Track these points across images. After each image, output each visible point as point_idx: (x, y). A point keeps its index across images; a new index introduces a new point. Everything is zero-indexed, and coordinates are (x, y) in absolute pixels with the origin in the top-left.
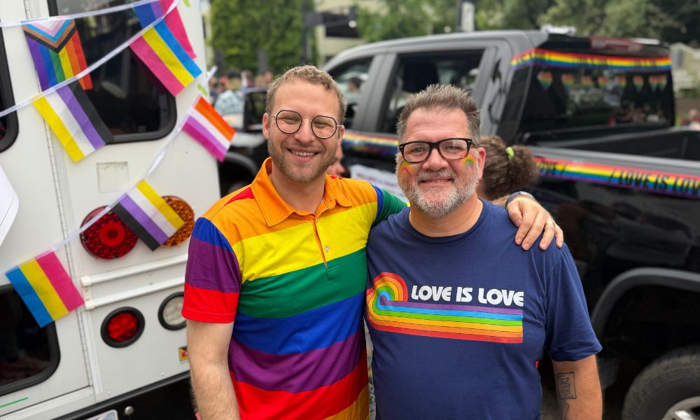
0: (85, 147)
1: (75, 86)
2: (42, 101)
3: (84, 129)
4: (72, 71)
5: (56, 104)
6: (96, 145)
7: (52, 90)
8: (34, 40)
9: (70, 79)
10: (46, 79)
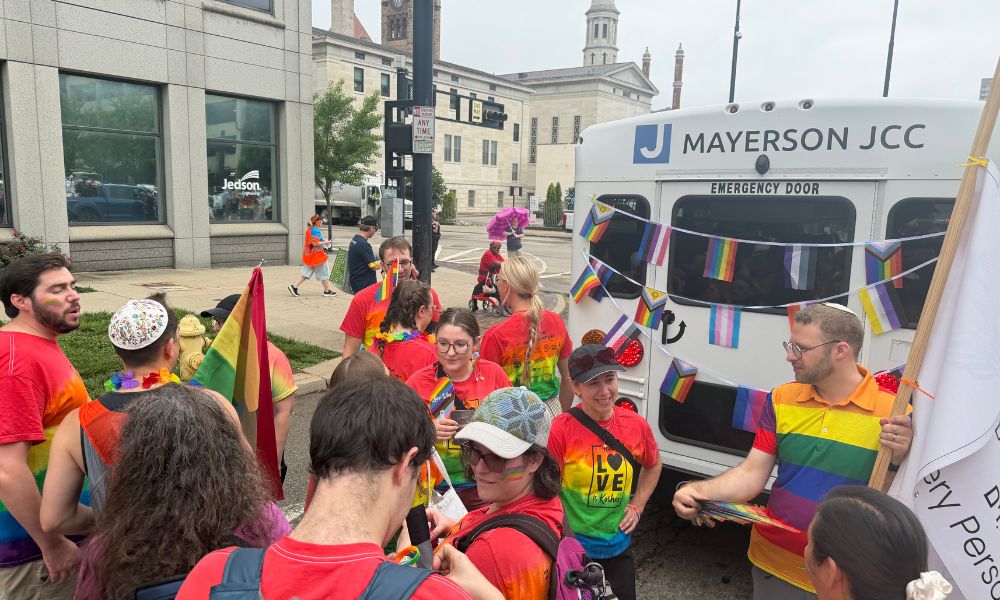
0: (886, 326)
1: (889, 285)
2: (865, 291)
3: (888, 314)
4: (891, 275)
5: (873, 295)
6: (894, 326)
7: (873, 285)
8: (871, 254)
9: (887, 280)
10: (871, 277)
